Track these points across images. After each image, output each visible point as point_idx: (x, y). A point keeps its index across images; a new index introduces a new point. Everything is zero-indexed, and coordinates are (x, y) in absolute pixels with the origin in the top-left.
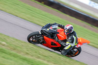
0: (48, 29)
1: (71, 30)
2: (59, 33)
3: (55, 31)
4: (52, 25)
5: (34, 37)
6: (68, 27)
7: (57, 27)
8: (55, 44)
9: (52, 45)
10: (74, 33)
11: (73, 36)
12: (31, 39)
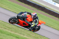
0: (21, 15)
1: (36, 16)
2: (27, 17)
3: (25, 16)
4: (23, 13)
5: (13, 20)
6: (34, 14)
7: (26, 14)
8: (25, 24)
9: (23, 24)
10: (37, 18)
11: (37, 19)
12: (11, 21)
